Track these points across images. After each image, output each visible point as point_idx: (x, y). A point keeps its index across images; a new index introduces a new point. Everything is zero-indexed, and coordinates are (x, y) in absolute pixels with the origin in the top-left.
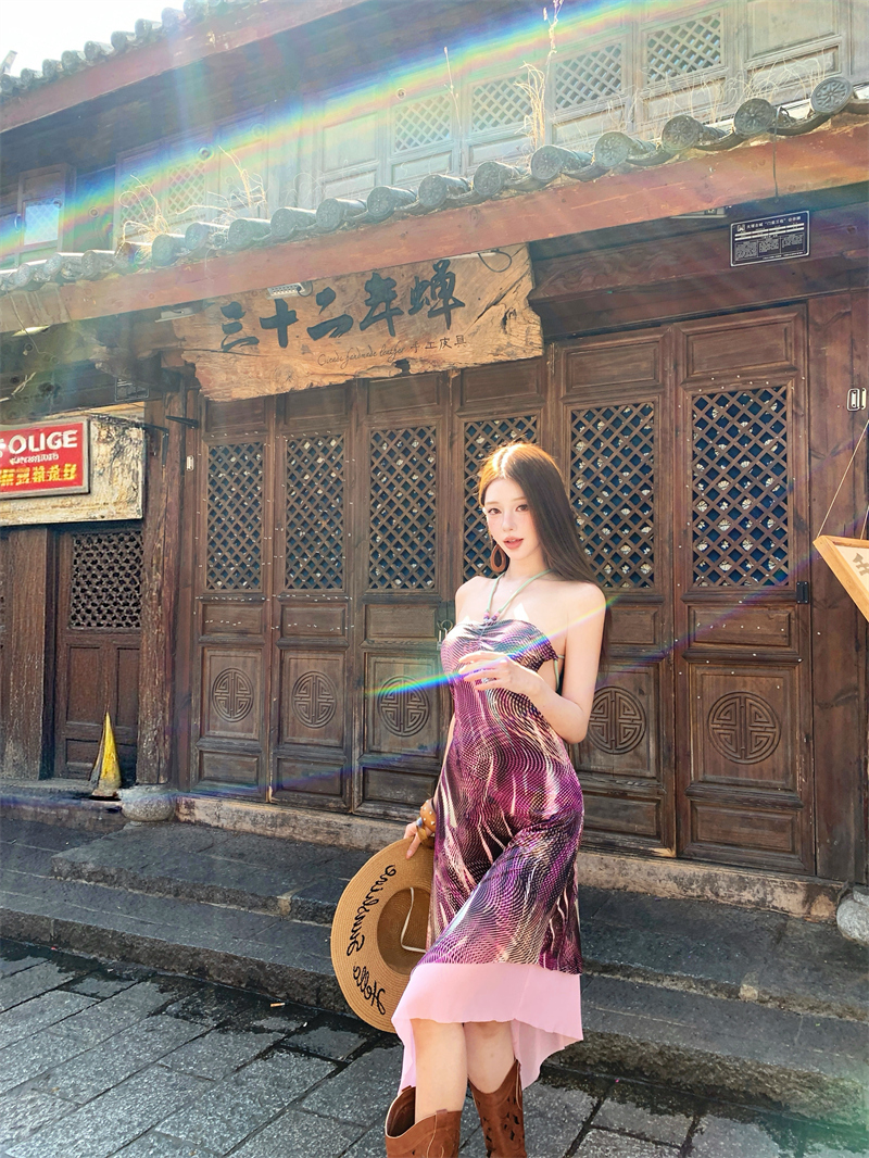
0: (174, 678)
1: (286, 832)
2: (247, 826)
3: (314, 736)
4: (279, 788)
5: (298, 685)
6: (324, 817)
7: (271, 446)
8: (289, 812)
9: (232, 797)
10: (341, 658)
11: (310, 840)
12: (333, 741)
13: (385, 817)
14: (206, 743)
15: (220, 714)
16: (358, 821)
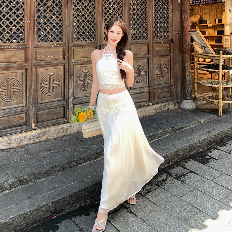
3: (51, 98)
6: (61, 127)
11: (55, 137)
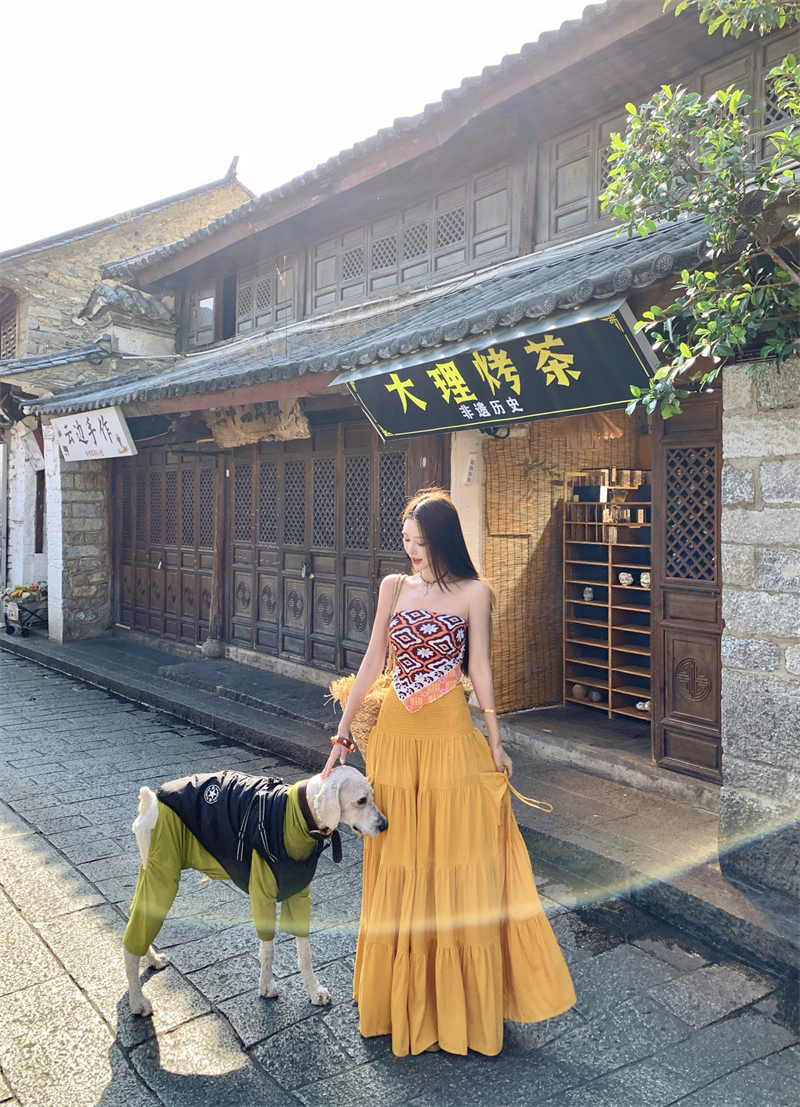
0: (223, 585)
1: (256, 665)
2: (245, 662)
4: (258, 643)
5: (264, 592)
6: (269, 658)
7: (254, 466)
8: (258, 655)
9: (242, 647)
10: (276, 578)
11: (264, 670)
12: (274, 621)
13: (288, 659)
14: (234, 619)
15: (239, 604)
16: (279, 661)
